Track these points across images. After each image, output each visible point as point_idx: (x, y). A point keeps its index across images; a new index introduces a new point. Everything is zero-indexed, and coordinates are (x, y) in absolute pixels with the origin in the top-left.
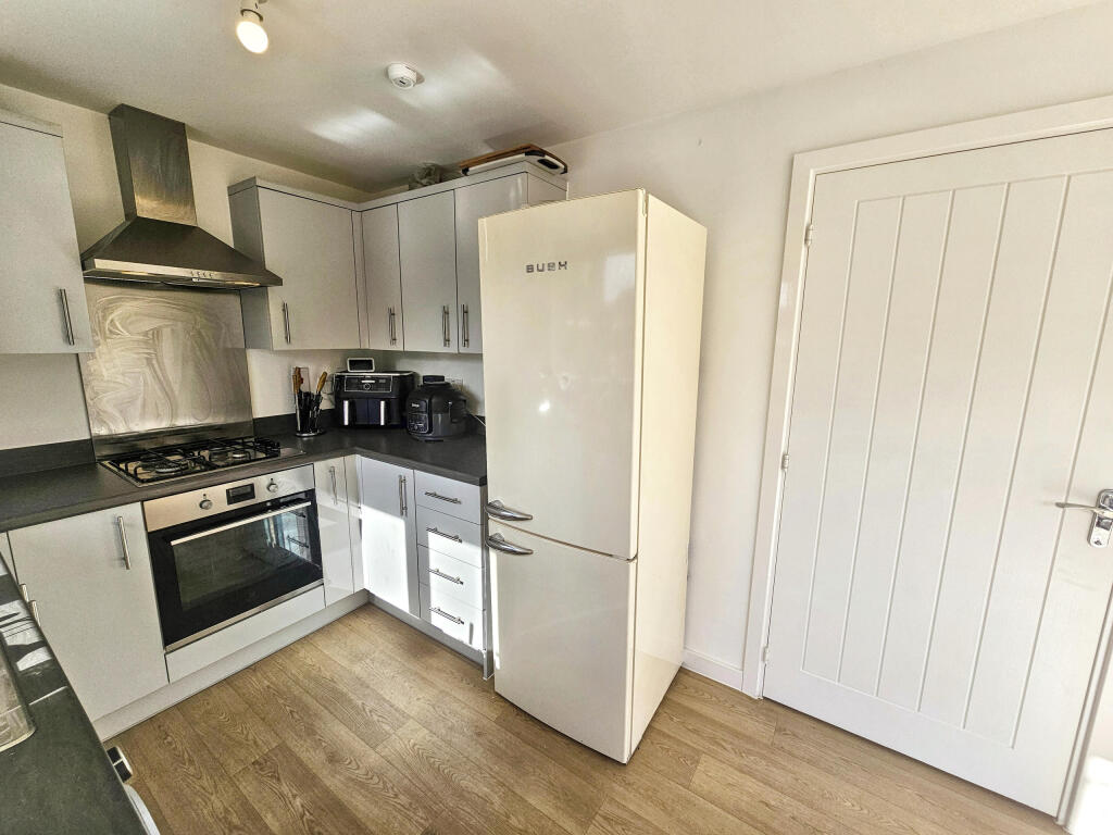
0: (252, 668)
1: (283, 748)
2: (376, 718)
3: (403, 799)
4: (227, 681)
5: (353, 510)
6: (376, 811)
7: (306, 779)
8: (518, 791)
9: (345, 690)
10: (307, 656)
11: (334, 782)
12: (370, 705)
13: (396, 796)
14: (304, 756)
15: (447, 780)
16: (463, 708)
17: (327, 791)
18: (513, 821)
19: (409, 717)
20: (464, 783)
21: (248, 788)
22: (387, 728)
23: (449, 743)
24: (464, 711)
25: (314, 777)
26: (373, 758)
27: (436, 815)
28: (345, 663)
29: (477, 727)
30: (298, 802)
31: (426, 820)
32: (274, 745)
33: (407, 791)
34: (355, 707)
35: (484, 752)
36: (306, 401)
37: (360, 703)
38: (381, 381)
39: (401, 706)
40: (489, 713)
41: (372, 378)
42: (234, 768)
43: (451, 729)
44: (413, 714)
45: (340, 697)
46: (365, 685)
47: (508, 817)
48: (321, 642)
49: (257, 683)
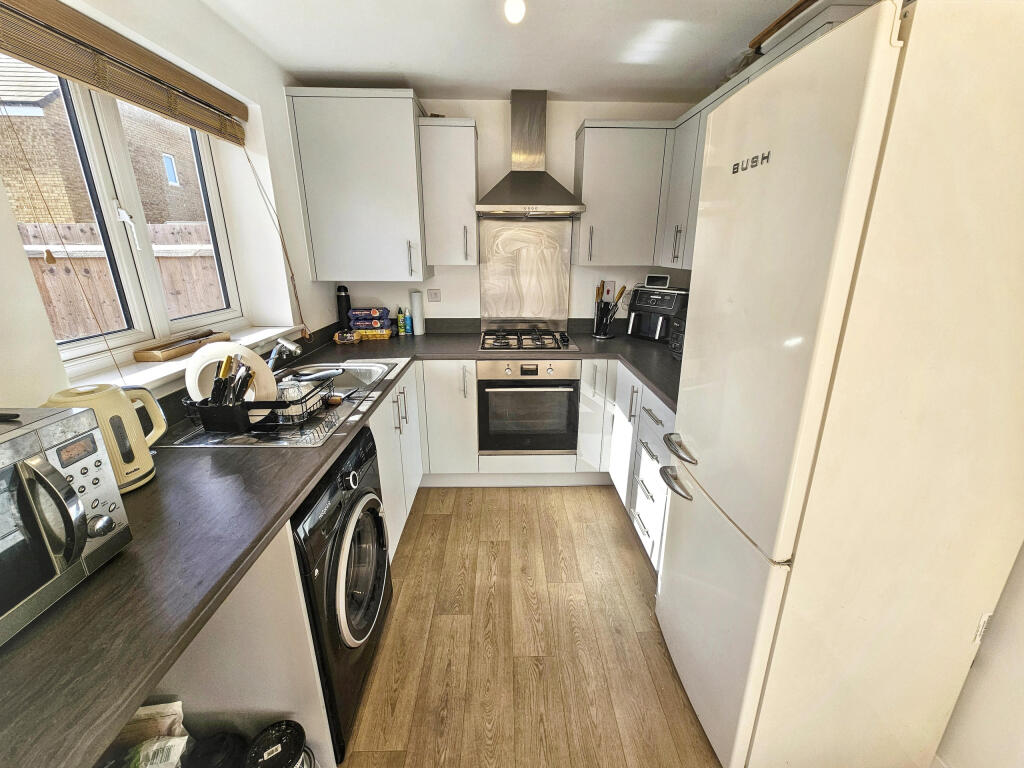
0: (524, 489)
1: (507, 543)
2: (562, 565)
3: (540, 627)
4: (510, 489)
5: (609, 406)
6: (523, 619)
7: (506, 572)
8: (613, 695)
9: (558, 534)
10: (554, 499)
11: (516, 584)
12: (565, 554)
13: (538, 621)
14: (513, 557)
15: (573, 641)
16: (621, 604)
17: (509, 586)
18: (593, 711)
19: (581, 579)
20: (581, 652)
21: (481, 552)
22: (564, 576)
23: (593, 619)
24: (621, 607)
25: (510, 572)
26: (542, 587)
27: (549, 654)
28: (570, 517)
29: (620, 625)
30: (494, 578)
31: (543, 652)
32: (505, 539)
33: (546, 625)
34: (556, 549)
35: (611, 646)
36: (604, 309)
37: (560, 548)
38: (666, 298)
39: (582, 571)
40: (638, 624)
41: (659, 294)
42: (483, 538)
43: (602, 611)
44: (586, 580)
45: (553, 537)
46: (571, 539)
47: (592, 704)
48: (567, 495)
49: (520, 499)
